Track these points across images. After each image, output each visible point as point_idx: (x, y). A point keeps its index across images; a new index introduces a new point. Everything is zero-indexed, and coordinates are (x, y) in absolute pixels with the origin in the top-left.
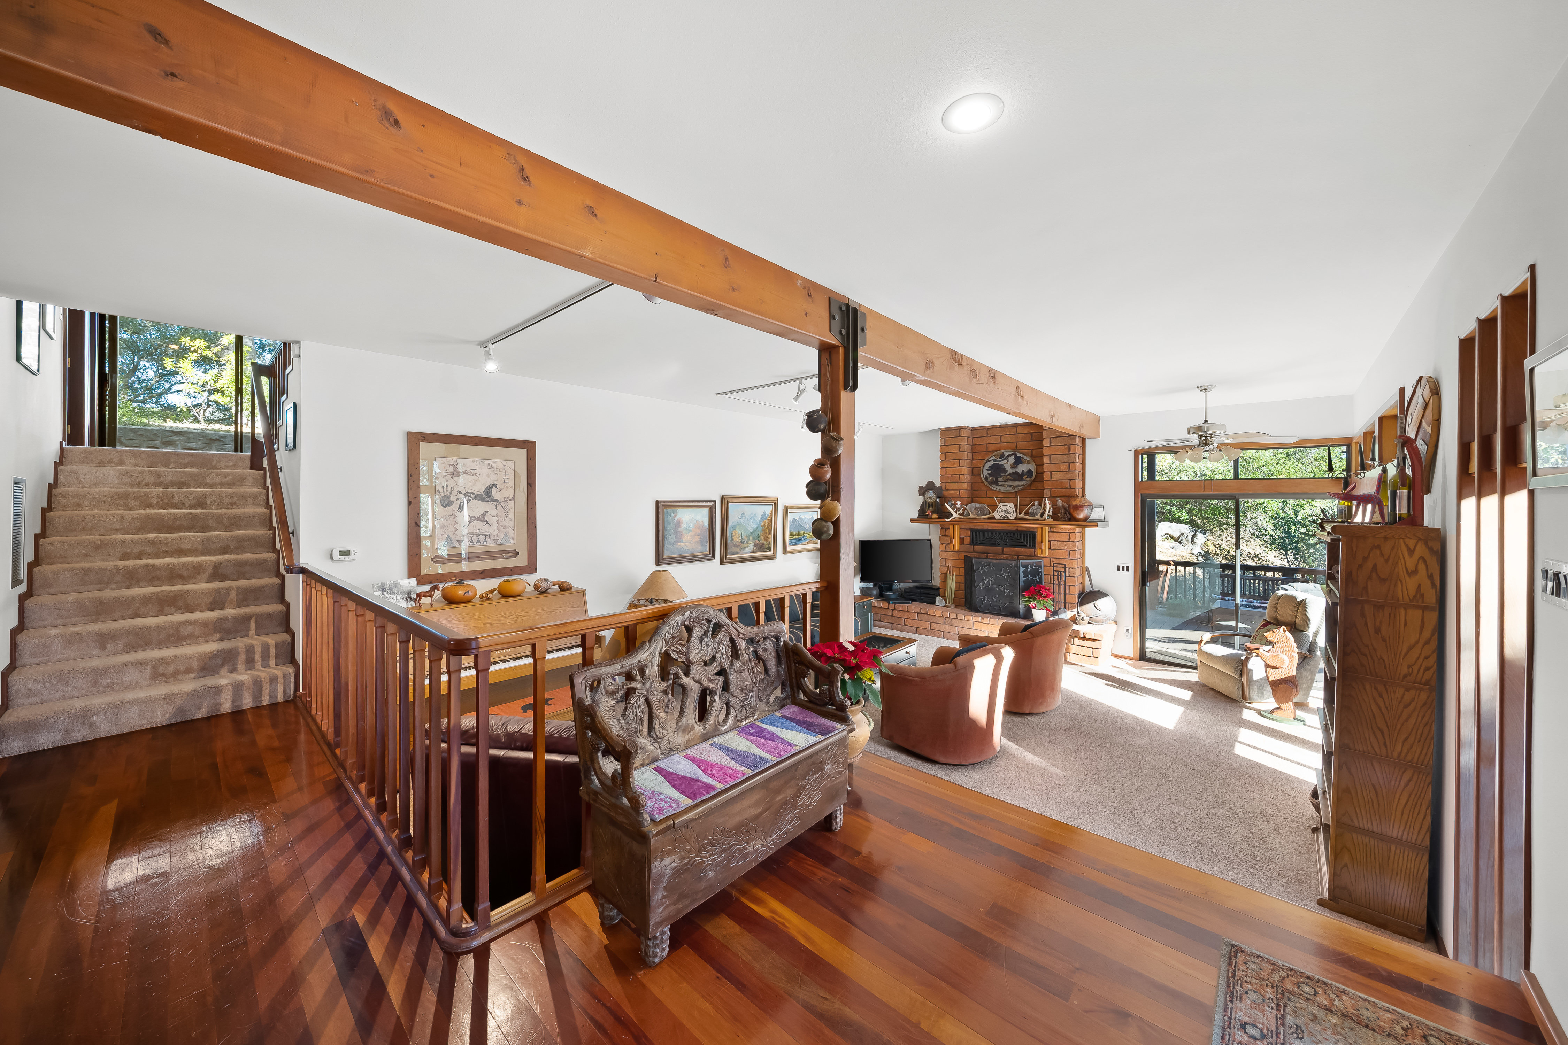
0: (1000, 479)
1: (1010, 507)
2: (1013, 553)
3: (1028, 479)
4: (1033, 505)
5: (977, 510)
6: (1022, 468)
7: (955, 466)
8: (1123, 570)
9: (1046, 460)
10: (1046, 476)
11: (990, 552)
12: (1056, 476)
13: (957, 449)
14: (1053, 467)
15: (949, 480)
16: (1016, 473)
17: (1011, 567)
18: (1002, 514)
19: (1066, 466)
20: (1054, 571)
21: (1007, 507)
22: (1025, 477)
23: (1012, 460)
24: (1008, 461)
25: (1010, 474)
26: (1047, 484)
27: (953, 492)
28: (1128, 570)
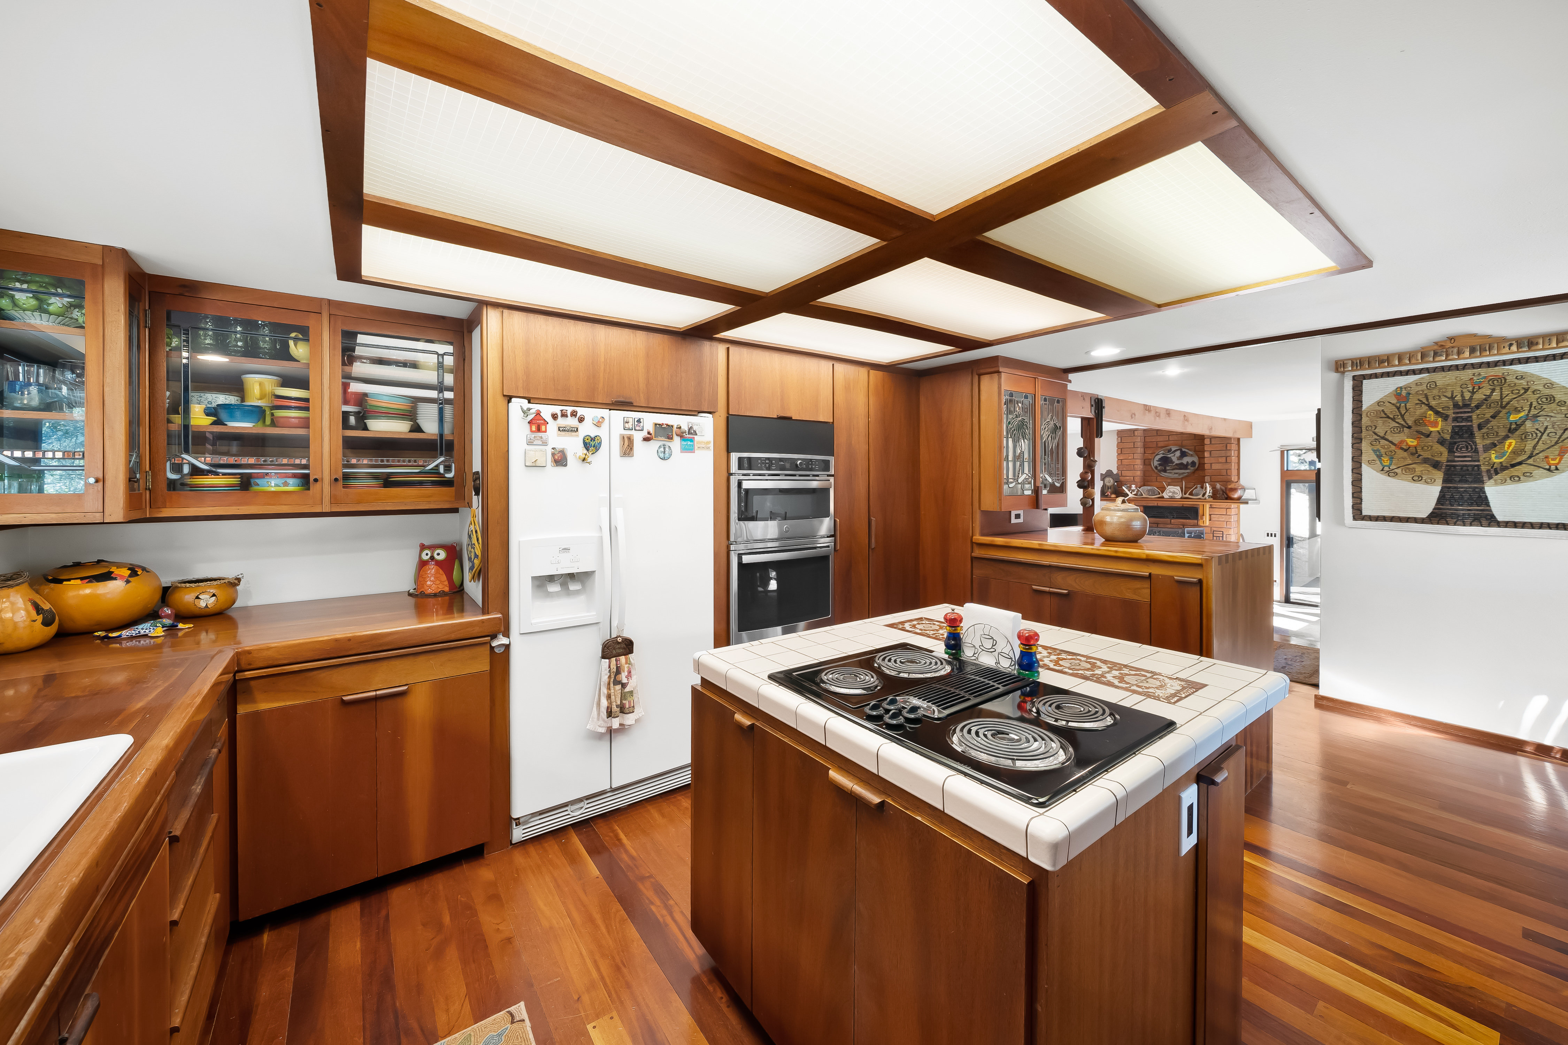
0: (1168, 468)
1: (1177, 489)
2: (1179, 524)
3: (1192, 468)
4: (1196, 488)
5: (1149, 491)
6: (1185, 460)
7: (1130, 458)
8: (1271, 534)
9: (1207, 454)
10: (1207, 466)
11: (1160, 522)
12: (1215, 467)
13: (1131, 445)
14: (1212, 460)
15: (1125, 469)
16: (1182, 464)
17: (1178, 533)
18: (1170, 494)
19: (1223, 460)
20: (1213, 536)
21: (1174, 489)
22: (1189, 467)
23: (1178, 454)
24: (1175, 455)
25: (1176, 464)
26: (1207, 472)
27: (1128, 478)
28: (1275, 536)
